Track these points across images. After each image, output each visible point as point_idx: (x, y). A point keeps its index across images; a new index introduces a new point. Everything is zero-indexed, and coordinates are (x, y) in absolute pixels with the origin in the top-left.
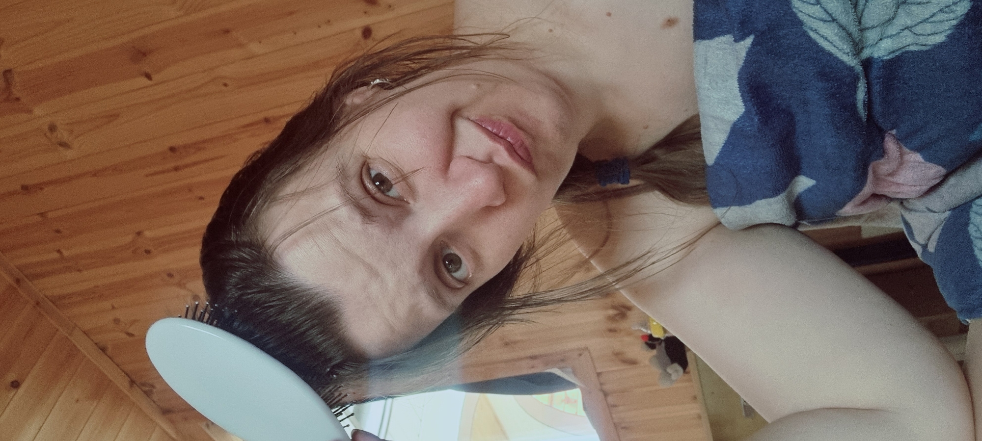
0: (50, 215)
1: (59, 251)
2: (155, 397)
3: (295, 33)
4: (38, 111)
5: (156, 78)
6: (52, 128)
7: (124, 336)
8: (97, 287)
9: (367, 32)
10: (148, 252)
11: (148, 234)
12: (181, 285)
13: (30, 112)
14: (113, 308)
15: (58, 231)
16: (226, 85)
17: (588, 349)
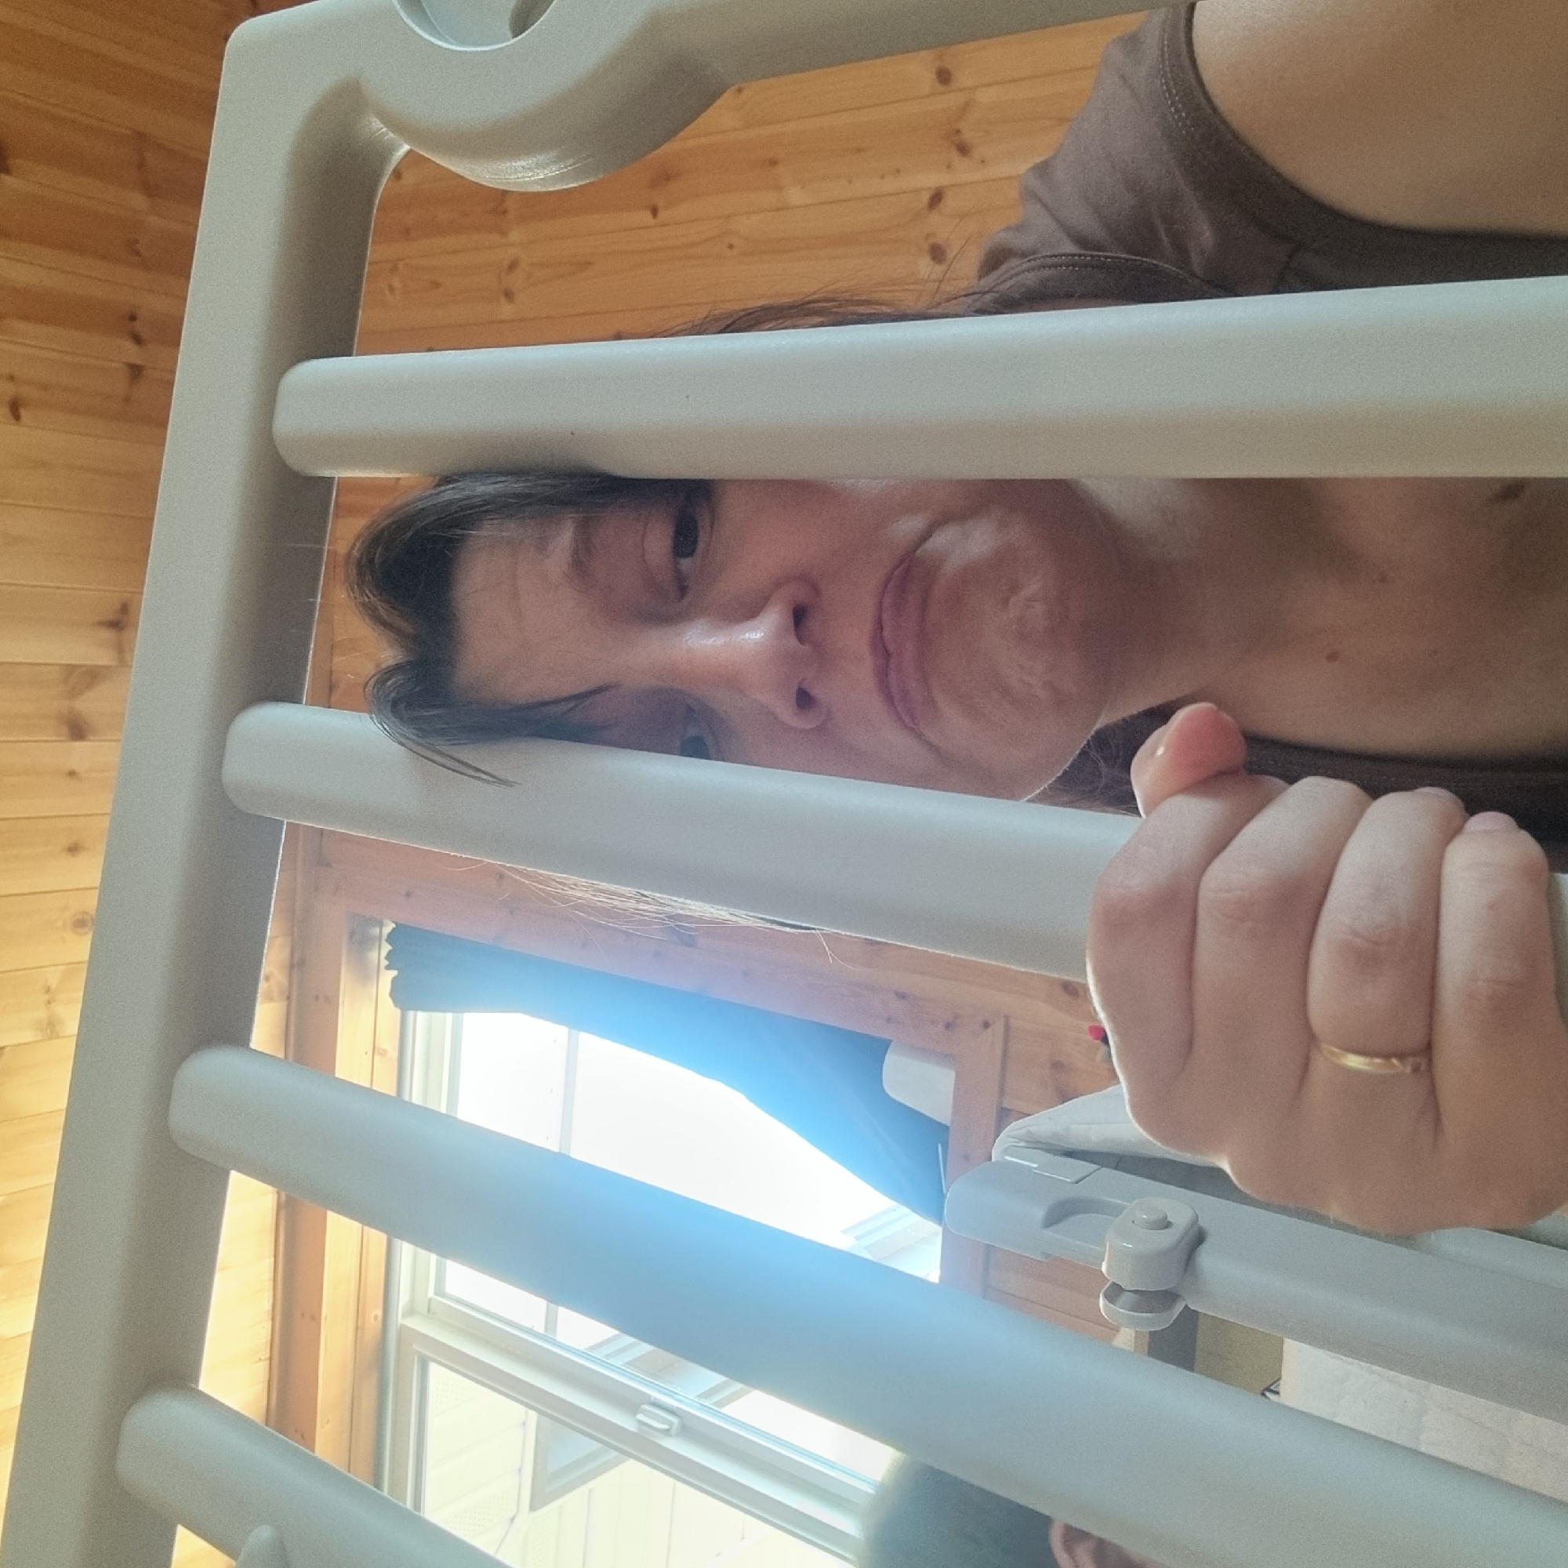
3: (850, 182)
4: (515, 235)
5: (662, 215)
6: (513, 266)
9: (937, 198)
13: (504, 233)
16: (731, 247)
17: (1007, 1018)
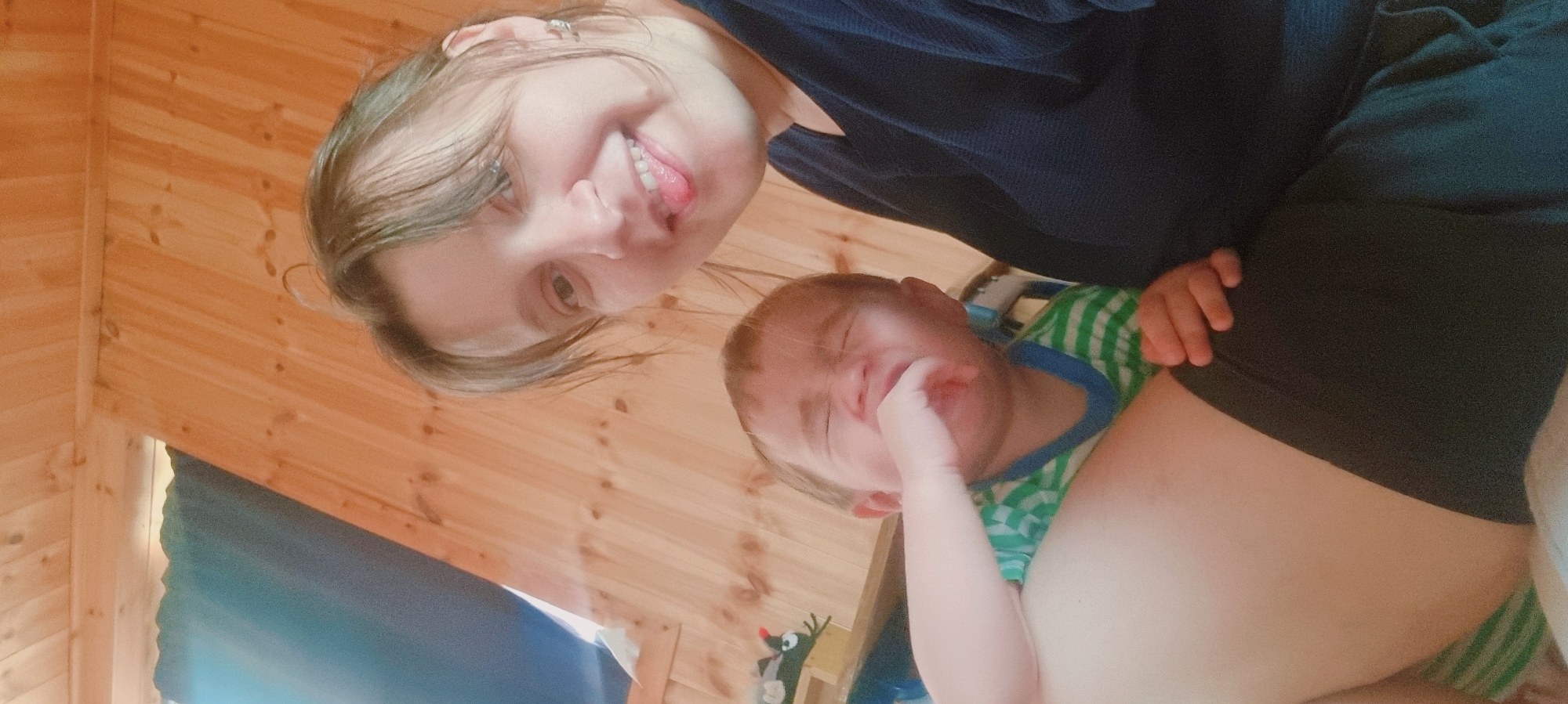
0: (205, 24)
1: (174, 75)
2: (106, 350)
7: (147, 236)
8: (174, 146)
10: (268, 137)
11: (288, 114)
12: (267, 206)
14: (168, 189)
15: (195, 49)
17: (680, 625)
